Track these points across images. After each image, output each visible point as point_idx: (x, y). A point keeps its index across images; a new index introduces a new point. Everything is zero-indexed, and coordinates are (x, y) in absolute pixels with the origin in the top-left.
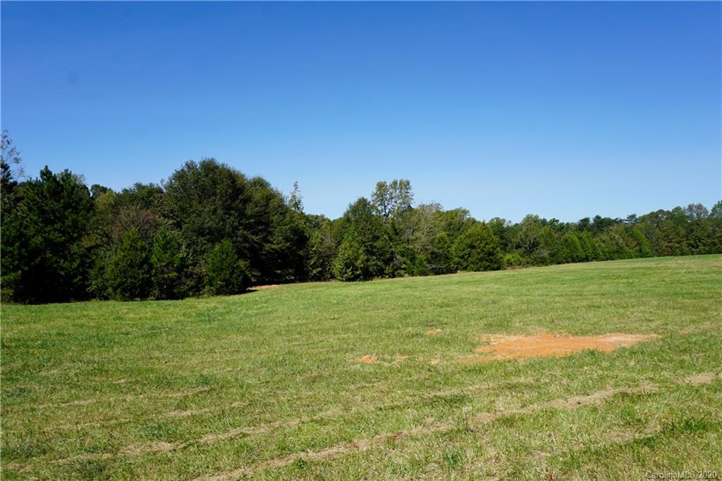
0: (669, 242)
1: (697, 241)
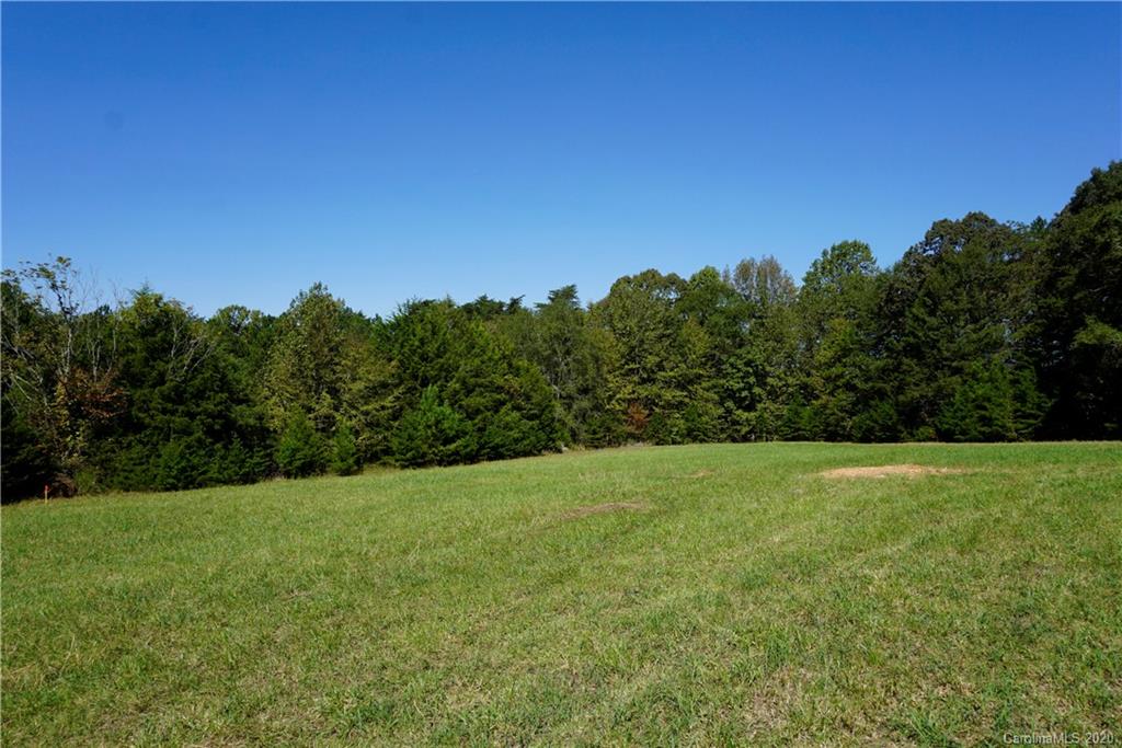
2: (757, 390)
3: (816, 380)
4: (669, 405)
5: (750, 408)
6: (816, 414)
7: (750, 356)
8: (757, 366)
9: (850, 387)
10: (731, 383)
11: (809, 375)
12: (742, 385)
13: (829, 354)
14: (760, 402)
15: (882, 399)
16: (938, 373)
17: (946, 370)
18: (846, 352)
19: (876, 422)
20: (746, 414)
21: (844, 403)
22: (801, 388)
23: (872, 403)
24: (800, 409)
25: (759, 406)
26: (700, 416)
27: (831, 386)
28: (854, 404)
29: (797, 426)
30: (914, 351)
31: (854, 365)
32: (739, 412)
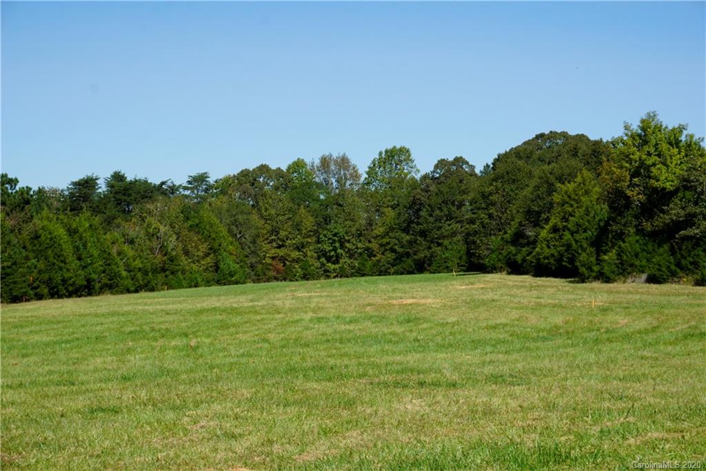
0: (279, 247)
1: (337, 245)
2: (339, 251)
3: (374, 246)
4: (293, 260)
5: (336, 262)
6: (374, 265)
7: (336, 231)
8: (340, 236)
9: (393, 250)
10: (325, 246)
11: (370, 242)
12: (331, 248)
13: (382, 230)
14: (341, 258)
15: (408, 257)
16: (432, 245)
17: (435, 244)
18: (392, 229)
19: (405, 269)
20: (333, 266)
21: (390, 259)
22: (366, 250)
23: (403, 259)
24: (365, 262)
25: (341, 261)
26: (310, 266)
27: (383, 249)
28: (395, 260)
29: (364, 272)
30: (423, 234)
31: (395, 238)
32: (330, 264)
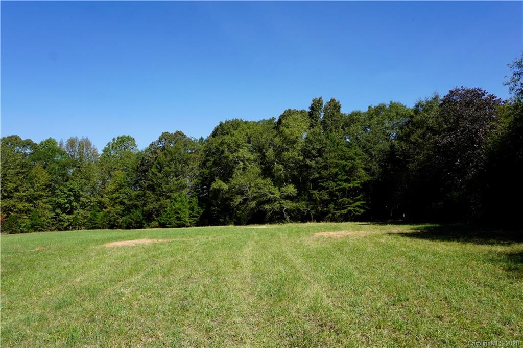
2: (74, 204)
3: (106, 200)
4: (21, 211)
5: (70, 213)
6: (105, 216)
7: (72, 186)
8: (75, 191)
9: (122, 203)
10: (60, 200)
11: (102, 197)
12: (66, 201)
13: (113, 187)
14: (75, 210)
15: (136, 209)
16: (161, 198)
17: (164, 197)
18: (121, 186)
19: (133, 219)
20: (68, 216)
21: (119, 211)
22: (98, 203)
23: (132, 211)
24: (97, 214)
26: (40, 217)
27: (113, 203)
28: (123, 211)
29: (95, 222)
30: (152, 188)
31: (124, 193)
32: (64, 215)
